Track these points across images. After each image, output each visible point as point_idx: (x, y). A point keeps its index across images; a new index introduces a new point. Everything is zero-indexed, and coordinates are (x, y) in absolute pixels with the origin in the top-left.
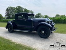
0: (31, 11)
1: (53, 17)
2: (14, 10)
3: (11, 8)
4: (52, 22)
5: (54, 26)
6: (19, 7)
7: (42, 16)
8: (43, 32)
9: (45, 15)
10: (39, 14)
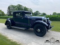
0: (30, 9)
4: (49, 20)
9: (43, 13)
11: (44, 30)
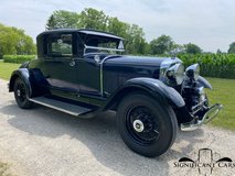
1: (219, 52)
3: (65, 15)
5: (203, 98)
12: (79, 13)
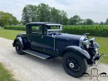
0: (63, 11)
2: (36, 9)
6: (42, 4)
7: (82, 20)
8: (72, 65)
10: (76, 17)
11: (82, 66)
12: (37, 6)
